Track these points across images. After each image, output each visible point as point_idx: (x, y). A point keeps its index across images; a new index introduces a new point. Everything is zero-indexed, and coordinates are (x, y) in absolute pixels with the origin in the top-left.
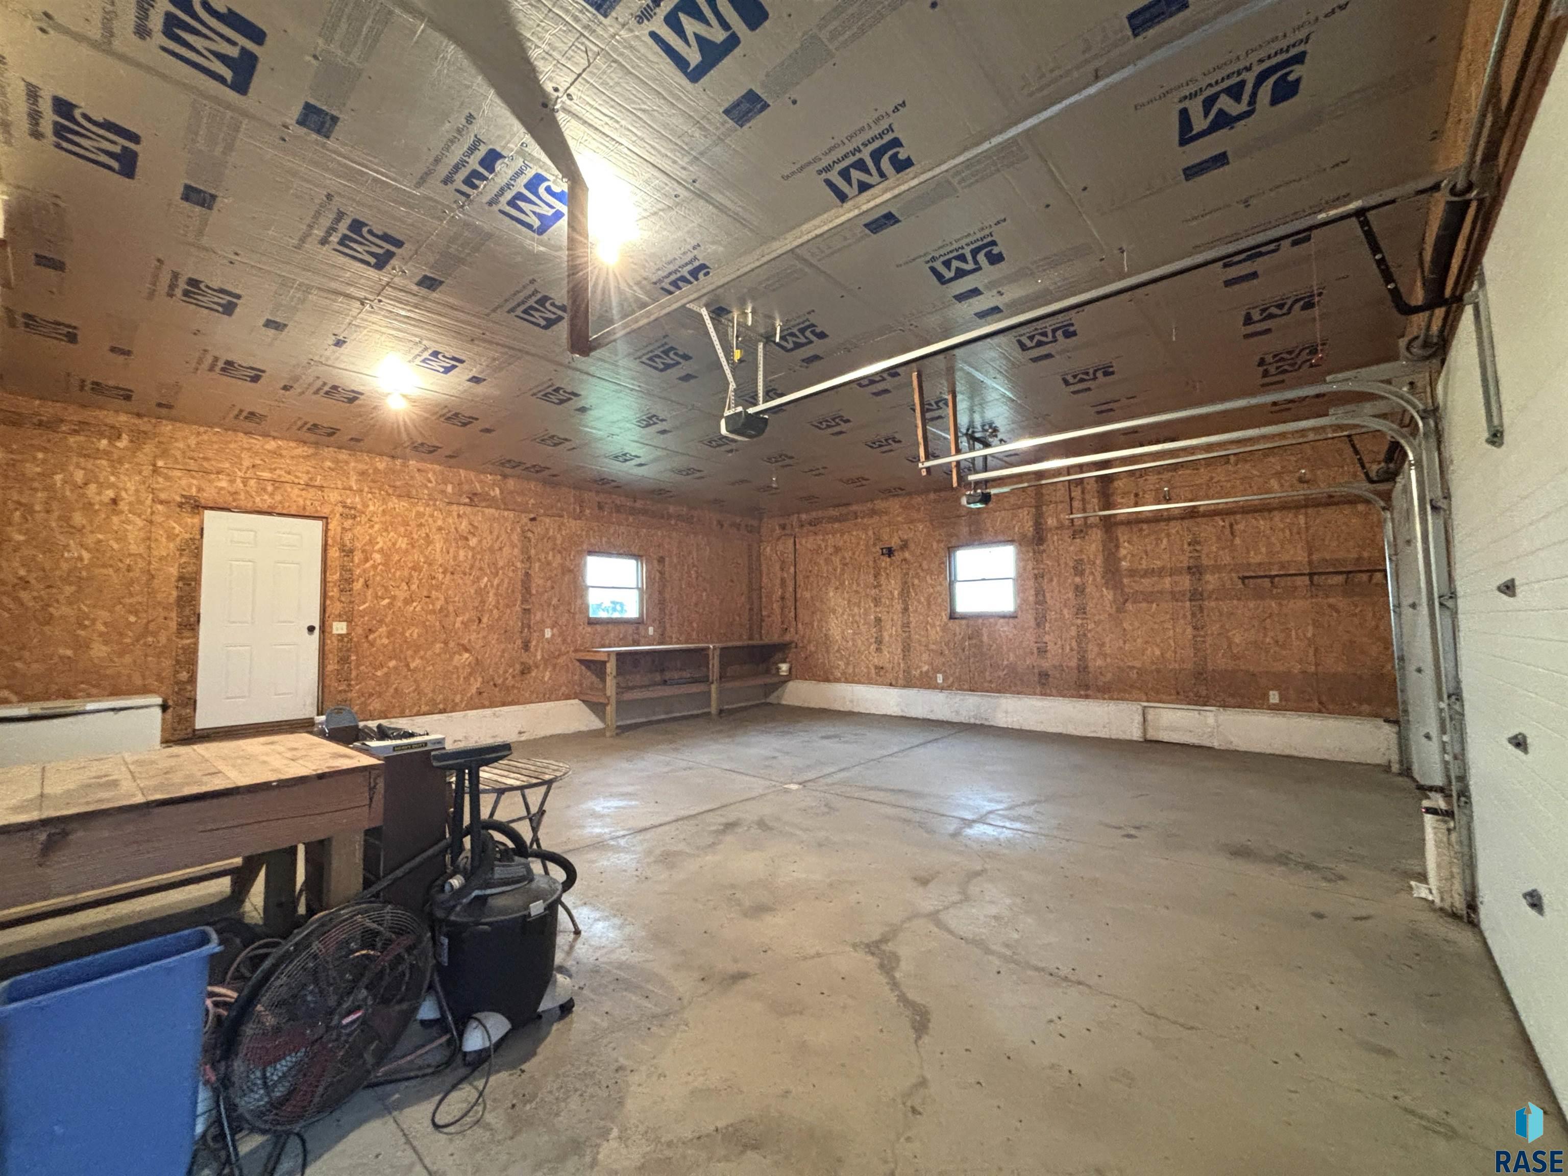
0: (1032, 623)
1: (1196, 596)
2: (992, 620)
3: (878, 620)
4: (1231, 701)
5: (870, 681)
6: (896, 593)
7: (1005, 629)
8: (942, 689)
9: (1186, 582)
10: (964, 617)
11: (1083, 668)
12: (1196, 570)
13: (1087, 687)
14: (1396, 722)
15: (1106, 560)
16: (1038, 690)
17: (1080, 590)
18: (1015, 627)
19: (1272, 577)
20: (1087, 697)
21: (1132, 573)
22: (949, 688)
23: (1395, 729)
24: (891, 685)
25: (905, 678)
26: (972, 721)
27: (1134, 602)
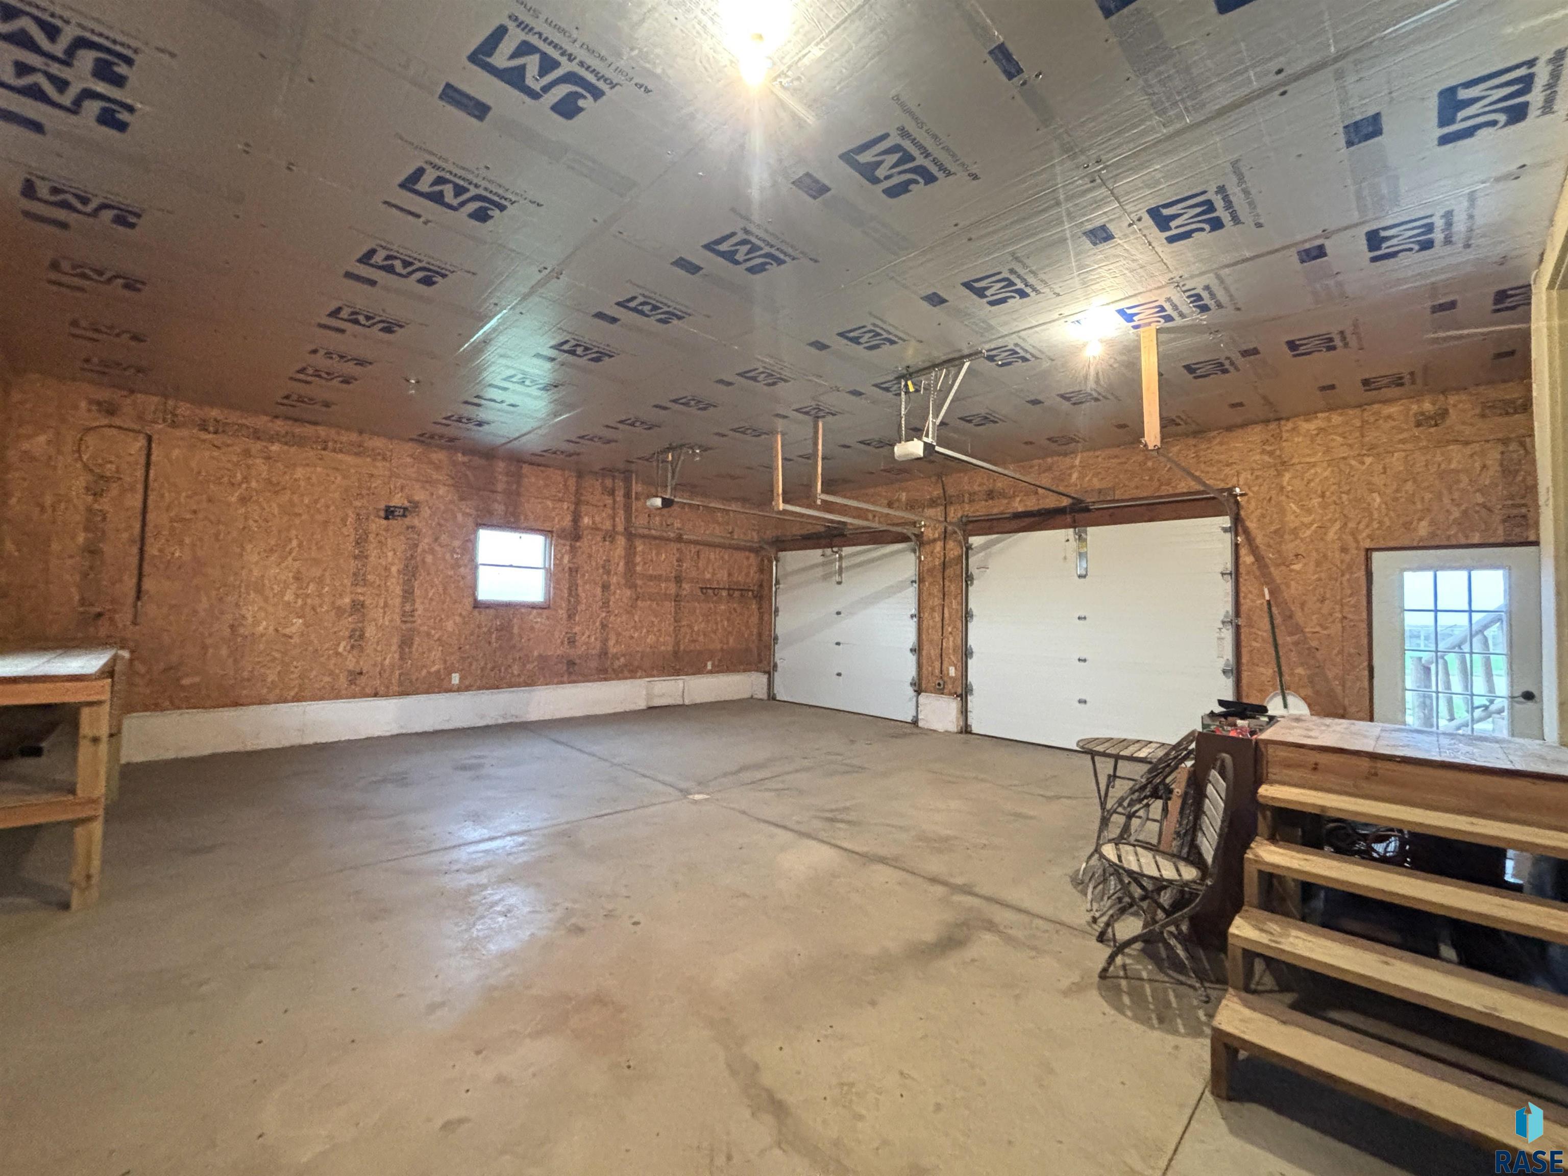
0: (565, 616)
1: (677, 598)
2: (523, 610)
3: (358, 607)
4: (690, 671)
5: (335, 694)
6: (394, 569)
7: (539, 621)
8: (458, 690)
9: (672, 589)
10: (488, 606)
11: (604, 653)
12: (678, 580)
13: (605, 671)
14: (769, 673)
15: (627, 564)
16: (565, 678)
17: (605, 587)
18: (548, 618)
19: (714, 589)
20: (606, 680)
21: (643, 576)
22: (468, 688)
23: (766, 676)
24: (375, 695)
25: (400, 684)
26: (501, 721)
27: (643, 600)
